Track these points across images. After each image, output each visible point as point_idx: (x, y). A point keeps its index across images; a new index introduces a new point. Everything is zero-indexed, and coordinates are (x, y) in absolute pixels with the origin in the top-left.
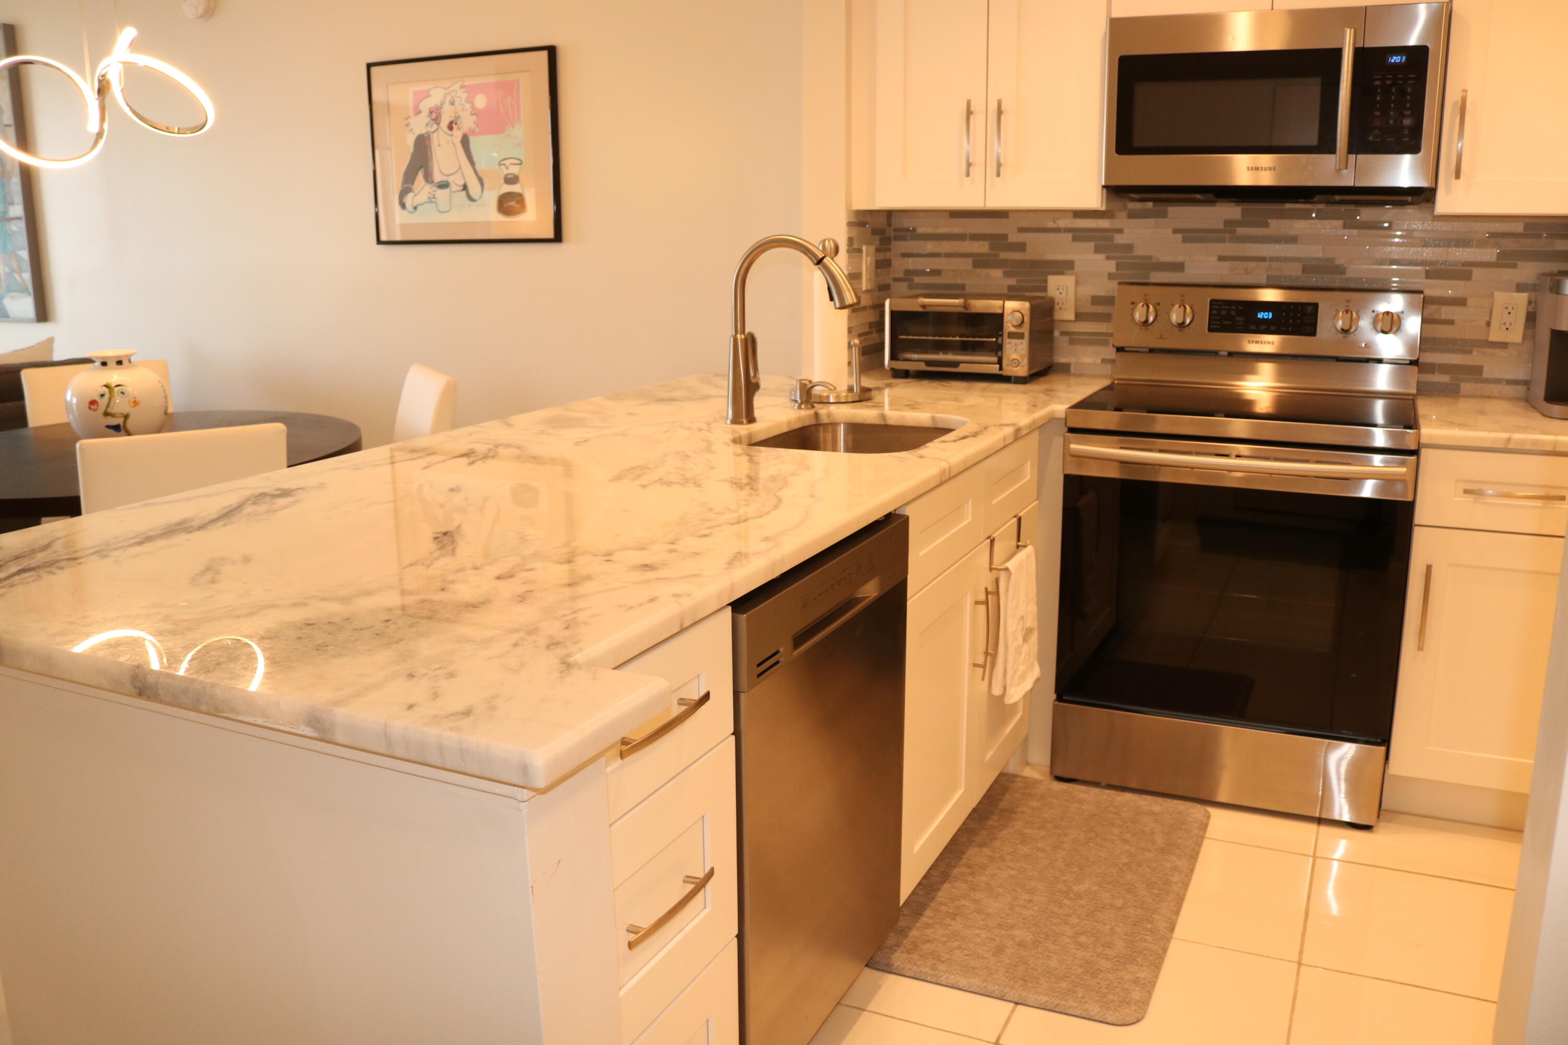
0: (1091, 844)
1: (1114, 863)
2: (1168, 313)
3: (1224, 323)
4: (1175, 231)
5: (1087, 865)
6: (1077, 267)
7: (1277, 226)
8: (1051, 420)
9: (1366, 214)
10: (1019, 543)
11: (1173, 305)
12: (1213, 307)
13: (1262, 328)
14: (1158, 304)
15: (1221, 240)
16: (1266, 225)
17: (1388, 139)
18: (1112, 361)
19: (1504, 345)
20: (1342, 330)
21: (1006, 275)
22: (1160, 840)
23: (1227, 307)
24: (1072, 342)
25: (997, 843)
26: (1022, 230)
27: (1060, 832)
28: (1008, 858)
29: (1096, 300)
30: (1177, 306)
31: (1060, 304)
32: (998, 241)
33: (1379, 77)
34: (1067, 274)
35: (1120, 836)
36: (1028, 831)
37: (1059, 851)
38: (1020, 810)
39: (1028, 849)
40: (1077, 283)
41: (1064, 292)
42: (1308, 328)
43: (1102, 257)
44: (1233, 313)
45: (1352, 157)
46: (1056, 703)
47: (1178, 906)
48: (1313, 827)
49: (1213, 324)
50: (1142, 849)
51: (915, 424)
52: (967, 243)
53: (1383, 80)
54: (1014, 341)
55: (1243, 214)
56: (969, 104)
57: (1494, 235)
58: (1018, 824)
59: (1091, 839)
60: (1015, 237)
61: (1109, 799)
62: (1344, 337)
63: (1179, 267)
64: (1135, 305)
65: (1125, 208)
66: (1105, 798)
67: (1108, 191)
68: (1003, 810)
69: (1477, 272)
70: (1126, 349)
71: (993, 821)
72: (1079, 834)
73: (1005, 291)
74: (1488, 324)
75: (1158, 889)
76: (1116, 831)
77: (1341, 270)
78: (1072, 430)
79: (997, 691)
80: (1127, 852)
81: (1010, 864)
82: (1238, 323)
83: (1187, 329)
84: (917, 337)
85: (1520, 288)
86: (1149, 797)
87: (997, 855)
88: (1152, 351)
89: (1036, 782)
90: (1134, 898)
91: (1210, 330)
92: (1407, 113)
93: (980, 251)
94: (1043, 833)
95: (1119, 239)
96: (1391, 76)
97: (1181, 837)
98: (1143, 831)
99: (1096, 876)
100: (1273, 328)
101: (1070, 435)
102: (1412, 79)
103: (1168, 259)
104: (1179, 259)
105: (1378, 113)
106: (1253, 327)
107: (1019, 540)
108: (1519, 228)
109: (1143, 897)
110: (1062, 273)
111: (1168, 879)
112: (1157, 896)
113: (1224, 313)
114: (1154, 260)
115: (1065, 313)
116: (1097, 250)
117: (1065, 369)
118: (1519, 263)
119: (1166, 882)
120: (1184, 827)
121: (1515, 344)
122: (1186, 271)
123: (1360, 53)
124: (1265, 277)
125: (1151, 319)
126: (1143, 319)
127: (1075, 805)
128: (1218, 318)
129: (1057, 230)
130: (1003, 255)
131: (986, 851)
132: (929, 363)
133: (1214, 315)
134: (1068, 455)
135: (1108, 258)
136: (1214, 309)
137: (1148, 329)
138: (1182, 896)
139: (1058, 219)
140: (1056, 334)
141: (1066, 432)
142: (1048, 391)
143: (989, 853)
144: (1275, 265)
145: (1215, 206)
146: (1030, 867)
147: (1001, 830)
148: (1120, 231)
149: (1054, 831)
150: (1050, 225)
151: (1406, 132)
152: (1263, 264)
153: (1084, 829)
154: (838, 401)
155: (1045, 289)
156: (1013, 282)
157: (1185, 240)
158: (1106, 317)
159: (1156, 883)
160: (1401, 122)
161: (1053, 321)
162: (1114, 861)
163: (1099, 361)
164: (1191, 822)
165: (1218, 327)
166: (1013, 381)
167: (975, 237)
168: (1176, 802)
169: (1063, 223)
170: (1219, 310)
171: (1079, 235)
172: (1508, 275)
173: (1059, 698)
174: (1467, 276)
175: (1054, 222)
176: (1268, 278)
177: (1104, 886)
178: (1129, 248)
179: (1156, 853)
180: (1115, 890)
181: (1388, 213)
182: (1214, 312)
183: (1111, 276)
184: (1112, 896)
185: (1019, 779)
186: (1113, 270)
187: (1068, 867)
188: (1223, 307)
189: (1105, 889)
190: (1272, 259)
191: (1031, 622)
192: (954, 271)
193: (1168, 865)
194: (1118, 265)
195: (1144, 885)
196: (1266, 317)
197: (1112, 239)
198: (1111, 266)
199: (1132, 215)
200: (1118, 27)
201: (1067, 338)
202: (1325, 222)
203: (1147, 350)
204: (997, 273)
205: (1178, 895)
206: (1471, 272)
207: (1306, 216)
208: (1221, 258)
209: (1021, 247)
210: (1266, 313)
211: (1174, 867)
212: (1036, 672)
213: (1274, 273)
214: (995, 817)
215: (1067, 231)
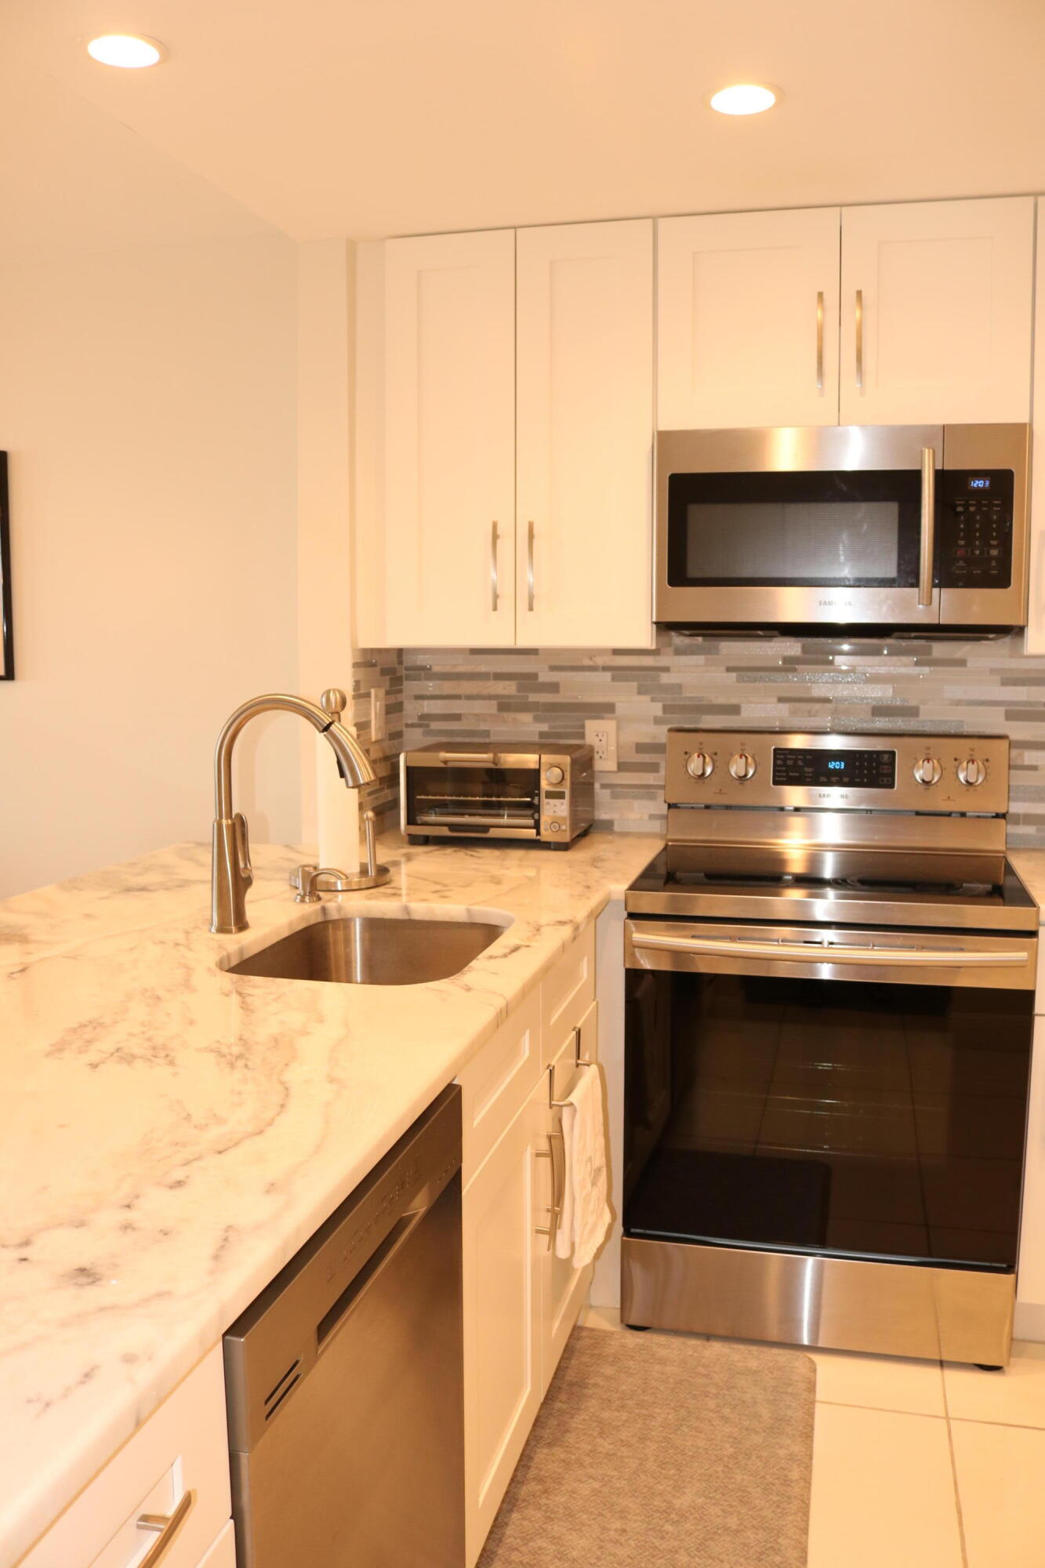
0: (685, 1429)
1: (716, 1455)
2: (728, 764)
3: (791, 774)
4: (729, 670)
5: (684, 1463)
6: (620, 709)
7: (844, 661)
8: (607, 902)
9: (940, 649)
10: (579, 1062)
11: (732, 755)
12: (778, 756)
13: (834, 779)
14: (716, 754)
15: (780, 679)
16: (828, 662)
17: (975, 572)
18: (666, 817)
20: (923, 781)
21: (537, 719)
22: (765, 1412)
23: (794, 757)
24: (614, 796)
25: (570, 1438)
26: (553, 668)
27: (644, 1412)
28: (588, 1460)
29: (640, 748)
30: (737, 757)
31: (600, 754)
32: (528, 681)
33: (963, 502)
34: (608, 719)
35: (717, 1412)
36: (606, 1415)
37: (648, 1443)
38: (592, 1381)
39: (609, 1444)
40: (618, 728)
41: (604, 739)
42: (885, 779)
43: (646, 698)
44: (800, 763)
45: (936, 591)
46: (625, 1238)
47: (805, 1518)
48: (934, 1372)
49: (779, 776)
50: (747, 1429)
51: (447, 919)
52: (491, 683)
53: (966, 506)
54: (553, 801)
55: (805, 650)
56: (495, 526)
58: (593, 1405)
59: (684, 1419)
60: (545, 677)
61: (696, 1355)
62: (926, 789)
63: (735, 710)
64: (688, 755)
65: (670, 645)
66: (690, 1353)
67: (658, 628)
68: (571, 1384)
70: (679, 805)
71: (560, 1401)
72: (668, 1414)
73: (536, 739)
75: (778, 1495)
76: (711, 1403)
77: (914, 712)
78: (632, 916)
79: (563, 1253)
80: (729, 1437)
81: (591, 1471)
82: (806, 775)
83: (749, 781)
84: (438, 797)
86: (741, 1347)
87: (573, 1457)
88: (707, 807)
89: (607, 1335)
90: (750, 1513)
91: (776, 783)
92: (994, 542)
93: (506, 692)
94: (624, 1416)
95: (666, 679)
96: (974, 502)
97: (789, 1407)
98: (744, 1402)
99: (699, 1480)
100: (846, 780)
101: (630, 922)
102: (997, 505)
103: (722, 700)
104: (734, 701)
105: (962, 543)
106: (823, 779)
107: (578, 1057)
109: (761, 1509)
110: (601, 718)
111: (786, 1476)
112: (778, 1507)
113: (789, 763)
114: (705, 703)
115: (605, 763)
116: (640, 691)
117: (607, 827)
119: (785, 1481)
120: (790, 1390)
122: (742, 714)
123: (941, 476)
124: (828, 721)
125: (709, 771)
126: (700, 773)
127: (657, 1367)
128: (784, 768)
130: (533, 697)
131: (559, 1452)
132: (452, 827)
133: (780, 766)
134: (630, 947)
135: (653, 700)
136: (779, 759)
137: (704, 783)
138: (807, 1502)
139: (595, 656)
140: (597, 786)
141: (626, 919)
142: (595, 862)
143: (563, 1456)
144: (840, 706)
145: (771, 641)
146: (616, 1473)
147: (572, 1417)
148: (666, 669)
149: (637, 1411)
150: (587, 662)
151: (994, 564)
152: (828, 706)
153: (672, 1405)
154: (349, 888)
155: (582, 736)
156: (545, 727)
157: (740, 679)
158: (653, 768)
159: (773, 1485)
160: (988, 553)
161: (593, 772)
162: (715, 1453)
163: (646, 817)
164: (797, 1382)
165: (785, 779)
166: (552, 847)
167: (499, 677)
168: (775, 1351)
169: (600, 661)
170: (785, 760)
171: (619, 672)
173: (627, 1233)
175: (591, 659)
176: (831, 722)
177: (711, 1495)
178: (679, 687)
179: (765, 1434)
180: (726, 1501)
181: (961, 649)
182: (779, 762)
183: (657, 721)
184: (723, 1511)
185: (584, 1334)
186: (660, 713)
187: (662, 1468)
188: (788, 757)
189: (713, 1501)
190: (835, 701)
191: (599, 1160)
192: (476, 715)
193: (782, 1452)
194: (665, 709)
195: (758, 1490)
196: (837, 767)
197: (656, 678)
198: (657, 709)
199: (679, 652)
200: (666, 441)
201: (607, 792)
202: (894, 658)
203: (703, 806)
204: (527, 717)
205: (803, 1501)
208: (781, 700)
209: (554, 687)
210: (838, 763)
211: (790, 1455)
212: (607, 1218)
214: (563, 1396)
215: (605, 669)
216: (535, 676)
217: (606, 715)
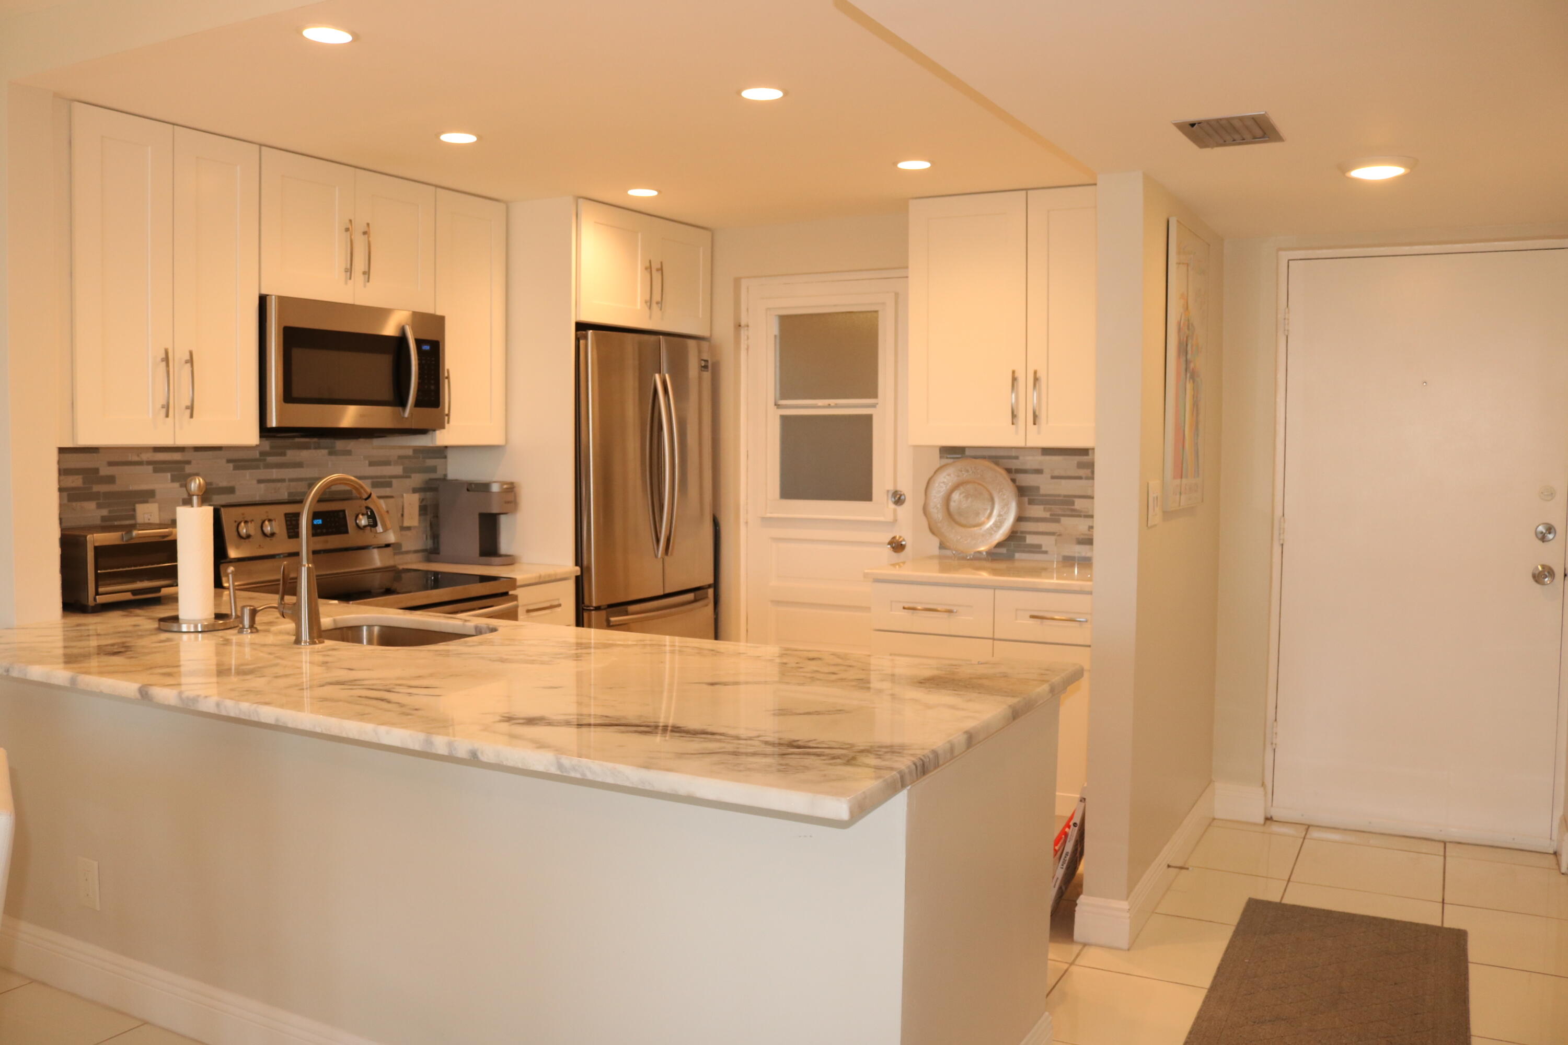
2: (262, 527)
4: (229, 461)
6: (158, 496)
7: (292, 455)
9: (340, 444)
11: (263, 520)
12: (287, 519)
13: (318, 531)
14: (253, 521)
15: (257, 467)
16: (284, 454)
17: (429, 401)
19: (409, 528)
21: (99, 506)
26: (111, 464)
30: (266, 521)
32: (92, 475)
34: (151, 502)
40: (160, 509)
41: (151, 518)
42: (343, 528)
43: (177, 485)
49: (290, 532)
55: (271, 447)
57: (400, 457)
60: (105, 471)
62: (363, 532)
63: (231, 490)
64: (237, 523)
69: (394, 481)
74: (402, 515)
83: (274, 538)
85: (415, 491)
91: (289, 537)
92: (433, 382)
93: (73, 485)
100: (324, 531)
102: (434, 361)
103: (224, 484)
104: (231, 484)
108: (410, 453)
110: (146, 502)
113: (294, 522)
114: (214, 486)
116: (173, 480)
118: (413, 475)
121: (415, 527)
122: (237, 493)
123: (418, 342)
124: (286, 494)
128: (291, 527)
129: (140, 463)
130: (96, 488)
133: (289, 525)
137: (249, 541)
139: (141, 453)
144: (293, 484)
148: (189, 462)
150: (135, 458)
151: (434, 397)
155: (133, 517)
156: (105, 512)
157: (235, 468)
160: (430, 388)
165: (293, 534)
167: (68, 472)
169: (145, 457)
170: (291, 521)
171: (159, 467)
172: (407, 480)
174: (389, 485)
175: (138, 456)
176: (290, 494)
181: (351, 444)
182: (288, 523)
188: (292, 518)
190: (291, 480)
196: (318, 523)
197: (183, 469)
202: (318, 451)
204: (92, 505)
206: (391, 482)
207: (306, 447)
208: (260, 481)
209: (111, 479)
210: (318, 520)
213: (292, 491)
215: (149, 463)
216: (96, 470)
217: (150, 500)
